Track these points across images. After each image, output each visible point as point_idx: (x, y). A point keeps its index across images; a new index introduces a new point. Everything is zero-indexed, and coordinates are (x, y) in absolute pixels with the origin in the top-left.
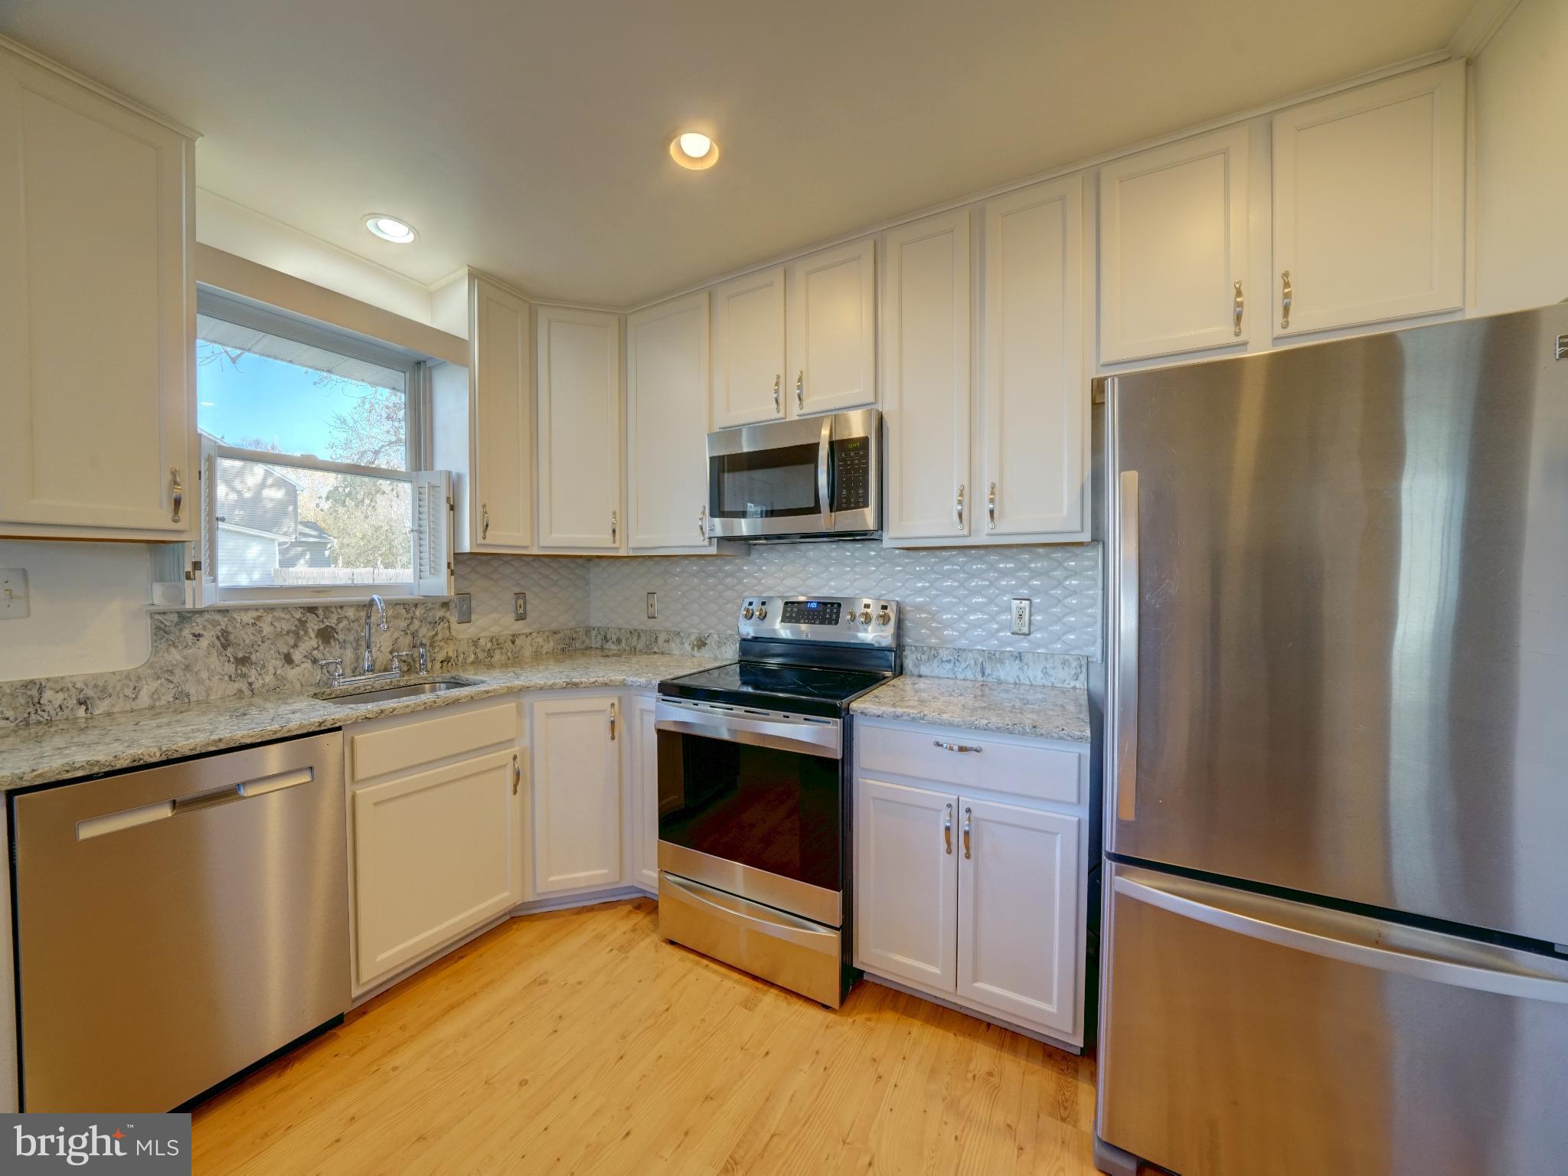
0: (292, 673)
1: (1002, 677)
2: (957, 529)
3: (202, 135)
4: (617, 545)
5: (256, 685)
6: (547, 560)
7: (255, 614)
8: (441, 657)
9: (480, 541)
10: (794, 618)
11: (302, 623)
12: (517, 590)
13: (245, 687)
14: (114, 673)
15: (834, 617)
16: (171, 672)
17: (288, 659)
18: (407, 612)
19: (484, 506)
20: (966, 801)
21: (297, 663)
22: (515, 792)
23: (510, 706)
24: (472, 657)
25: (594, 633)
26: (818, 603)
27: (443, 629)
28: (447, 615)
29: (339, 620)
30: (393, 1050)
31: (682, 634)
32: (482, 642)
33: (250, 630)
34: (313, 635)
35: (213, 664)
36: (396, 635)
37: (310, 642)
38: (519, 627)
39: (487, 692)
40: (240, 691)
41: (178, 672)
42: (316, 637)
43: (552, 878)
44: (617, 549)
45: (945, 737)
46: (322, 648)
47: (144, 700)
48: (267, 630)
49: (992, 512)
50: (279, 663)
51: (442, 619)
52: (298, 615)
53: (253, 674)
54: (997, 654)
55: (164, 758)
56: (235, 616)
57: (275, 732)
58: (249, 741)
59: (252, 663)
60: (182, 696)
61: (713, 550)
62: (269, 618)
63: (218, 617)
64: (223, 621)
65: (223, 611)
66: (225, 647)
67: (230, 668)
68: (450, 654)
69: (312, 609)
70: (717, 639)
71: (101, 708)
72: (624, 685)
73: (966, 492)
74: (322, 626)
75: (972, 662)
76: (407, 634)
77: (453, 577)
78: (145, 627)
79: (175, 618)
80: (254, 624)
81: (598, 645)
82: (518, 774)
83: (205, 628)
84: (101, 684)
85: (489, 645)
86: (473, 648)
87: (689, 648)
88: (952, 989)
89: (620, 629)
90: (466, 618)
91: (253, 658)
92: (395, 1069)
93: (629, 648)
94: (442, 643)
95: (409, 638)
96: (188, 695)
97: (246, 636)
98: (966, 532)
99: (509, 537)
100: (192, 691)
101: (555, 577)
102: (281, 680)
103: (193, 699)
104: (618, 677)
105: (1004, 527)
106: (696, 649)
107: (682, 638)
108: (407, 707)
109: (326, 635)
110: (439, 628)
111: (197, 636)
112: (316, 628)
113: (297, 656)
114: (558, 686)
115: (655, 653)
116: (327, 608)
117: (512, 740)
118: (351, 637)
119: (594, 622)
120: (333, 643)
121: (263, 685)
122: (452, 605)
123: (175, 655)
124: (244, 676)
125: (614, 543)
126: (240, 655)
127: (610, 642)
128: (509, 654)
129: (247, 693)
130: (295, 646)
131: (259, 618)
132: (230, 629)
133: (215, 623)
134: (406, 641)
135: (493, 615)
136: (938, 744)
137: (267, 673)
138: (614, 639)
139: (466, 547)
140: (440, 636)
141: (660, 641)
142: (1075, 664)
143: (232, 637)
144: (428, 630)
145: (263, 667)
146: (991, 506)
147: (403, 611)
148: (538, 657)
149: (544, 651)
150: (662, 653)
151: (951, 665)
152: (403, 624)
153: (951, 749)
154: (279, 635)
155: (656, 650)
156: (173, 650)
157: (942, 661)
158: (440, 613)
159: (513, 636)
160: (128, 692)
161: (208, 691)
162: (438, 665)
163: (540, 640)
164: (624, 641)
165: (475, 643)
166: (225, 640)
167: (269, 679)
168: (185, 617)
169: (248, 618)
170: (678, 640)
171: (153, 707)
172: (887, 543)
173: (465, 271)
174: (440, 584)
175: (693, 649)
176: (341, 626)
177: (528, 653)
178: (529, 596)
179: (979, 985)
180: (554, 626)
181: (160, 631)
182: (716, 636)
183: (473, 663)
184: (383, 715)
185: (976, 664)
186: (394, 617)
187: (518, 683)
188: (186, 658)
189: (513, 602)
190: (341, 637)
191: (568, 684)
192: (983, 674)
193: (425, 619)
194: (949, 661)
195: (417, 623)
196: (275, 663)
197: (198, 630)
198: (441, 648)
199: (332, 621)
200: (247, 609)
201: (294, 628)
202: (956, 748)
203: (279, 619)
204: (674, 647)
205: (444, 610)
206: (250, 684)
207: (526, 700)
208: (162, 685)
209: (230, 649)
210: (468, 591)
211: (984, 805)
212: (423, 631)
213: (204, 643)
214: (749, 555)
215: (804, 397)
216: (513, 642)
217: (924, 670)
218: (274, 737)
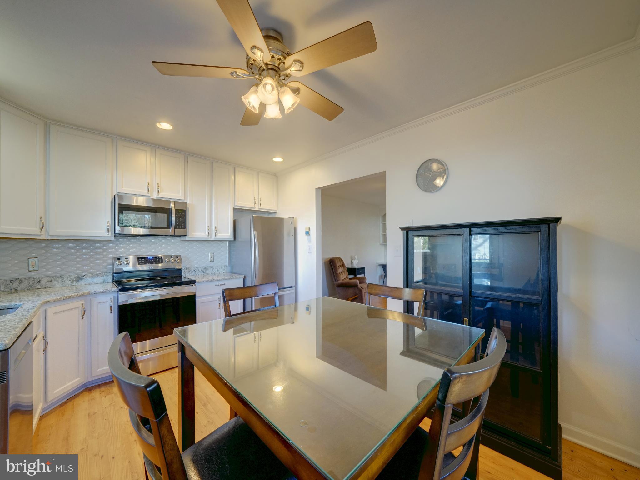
1: (208, 273)
2: (207, 237)
10: (144, 263)
15: (160, 261)
26: (153, 257)
31: (63, 276)
49: (216, 233)
54: (207, 267)
61: (113, 238)
72: (90, 294)
73: (210, 228)
75: (200, 270)
87: (67, 283)
98: (209, 237)
105: (217, 237)
107: (63, 278)
114: (62, 299)
125: (41, 232)
136: (216, 285)
141: (43, 282)
142: (224, 267)
146: (215, 231)
151: (195, 272)
157: (192, 271)
170: (59, 280)
175: (72, 282)
182: (90, 275)
185: (201, 270)
191: (66, 297)
192: (203, 273)
202: (219, 285)
204: (56, 284)
207: (44, 309)
215: (160, 192)
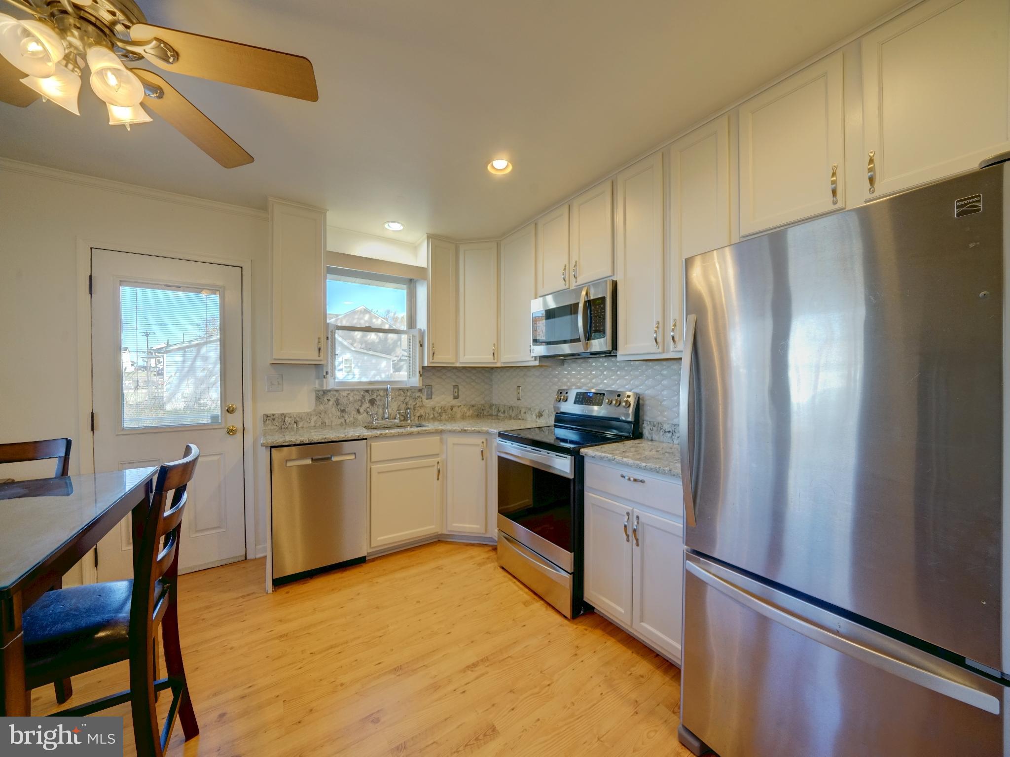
0: (360, 417)
2: (656, 348)
3: (328, 210)
4: (495, 361)
5: (347, 421)
6: (469, 369)
7: (348, 392)
8: (418, 414)
9: (431, 360)
10: (580, 401)
11: (364, 396)
12: (454, 384)
13: (343, 422)
14: (304, 413)
15: (601, 401)
16: (321, 413)
17: (358, 411)
18: (404, 393)
19: (433, 344)
20: (637, 512)
21: (361, 413)
22: (438, 479)
23: (436, 438)
24: (432, 416)
25: (494, 407)
26: (594, 393)
27: (419, 402)
28: (421, 395)
29: (377, 396)
30: (379, 576)
31: (531, 409)
32: (437, 409)
33: (346, 399)
34: (367, 402)
35: (334, 411)
36: (399, 404)
37: (366, 405)
38: (455, 402)
39: (425, 430)
40: (342, 423)
41: (323, 414)
42: (369, 402)
43: (454, 525)
44: (495, 363)
45: (628, 473)
46: (370, 407)
47: (312, 424)
48: (351, 399)
49: (673, 337)
50: (355, 413)
51: (419, 397)
52: (362, 393)
53: (346, 416)
55: (309, 442)
56: (341, 393)
57: (343, 438)
58: (335, 440)
59: (346, 412)
60: (323, 423)
61: (537, 363)
62: (352, 394)
63: (335, 393)
64: (337, 394)
65: (337, 391)
66: (337, 405)
67: (339, 413)
68: (422, 414)
69: (367, 391)
70: (547, 412)
71: (300, 425)
72: (488, 433)
73: (661, 325)
74: (371, 398)
76: (403, 403)
77: (421, 378)
78: (313, 395)
79: (322, 393)
80: (347, 396)
81: (496, 413)
82: (439, 471)
83: (331, 397)
84: (301, 416)
85: (440, 411)
86: (433, 411)
87: (534, 417)
88: (629, 623)
89: (505, 405)
90: (430, 397)
91: (347, 410)
92: (377, 583)
93: (508, 416)
94: (419, 408)
95: (405, 405)
96: (325, 423)
97: (344, 401)
98: (660, 350)
99: (445, 358)
100: (327, 421)
101: (474, 378)
102: (356, 419)
103: (327, 424)
104: (485, 429)
106: (538, 418)
107: (532, 412)
108: (391, 433)
109: (372, 402)
110: (417, 401)
111: (329, 400)
112: (369, 399)
113: (361, 410)
114: (458, 431)
115: (520, 419)
116: (373, 391)
117: (438, 454)
118: (381, 404)
119: (494, 402)
120: (374, 405)
121: (350, 422)
122: (423, 391)
123: (322, 407)
124: (343, 417)
125: (494, 359)
126: (342, 409)
127: (500, 413)
128: (450, 415)
129: (344, 424)
130: (361, 406)
131: (349, 394)
132: (339, 398)
133: (334, 396)
134: (403, 406)
135: (443, 396)
136: (623, 476)
137: (351, 416)
138: (502, 411)
139: (426, 364)
140: (418, 405)
141: (522, 412)
143: (340, 401)
144: (413, 402)
145: (350, 414)
146: (672, 334)
147: (402, 393)
148: (464, 417)
149: (467, 415)
150: (523, 419)
151: (670, 435)
152: (402, 399)
153: (629, 479)
154: (355, 401)
155: (520, 417)
156: (321, 405)
157: (665, 432)
158: (418, 394)
159: (452, 406)
160: (308, 420)
161: (332, 422)
162: (417, 418)
163: (465, 409)
164: (506, 412)
165: (434, 409)
166: (337, 403)
167: (352, 419)
168: (325, 392)
169: (345, 394)
170: (530, 412)
171: (315, 426)
172: (619, 358)
173: (425, 236)
174: (415, 381)
175: (536, 418)
176: (378, 398)
177: (459, 415)
178: (460, 387)
179: (643, 624)
180: (473, 403)
181: (318, 398)
182: (547, 411)
183: (432, 419)
184: (381, 436)
186: (398, 395)
187: (441, 427)
188: (325, 408)
189: (452, 390)
190: (377, 403)
191: (462, 430)
193: (411, 396)
194: (669, 432)
195: (408, 398)
196: (354, 413)
197: (329, 398)
198: (418, 410)
199: (374, 396)
200: (344, 390)
201: (360, 399)
202: (632, 479)
203: (355, 395)
204: (528, 416)
205: (420, 393)
206: (345, 420)
207: (445, 436)
208: (317, 418)
209: (339, 406)
210: (430, 384)
211: (647, 516)
212: (410, 402)
213: (331, 403)
214: (563, 365)
215: (577, 275)
216: (452, 410)
217: (655, 437)
218: (343, 439)
